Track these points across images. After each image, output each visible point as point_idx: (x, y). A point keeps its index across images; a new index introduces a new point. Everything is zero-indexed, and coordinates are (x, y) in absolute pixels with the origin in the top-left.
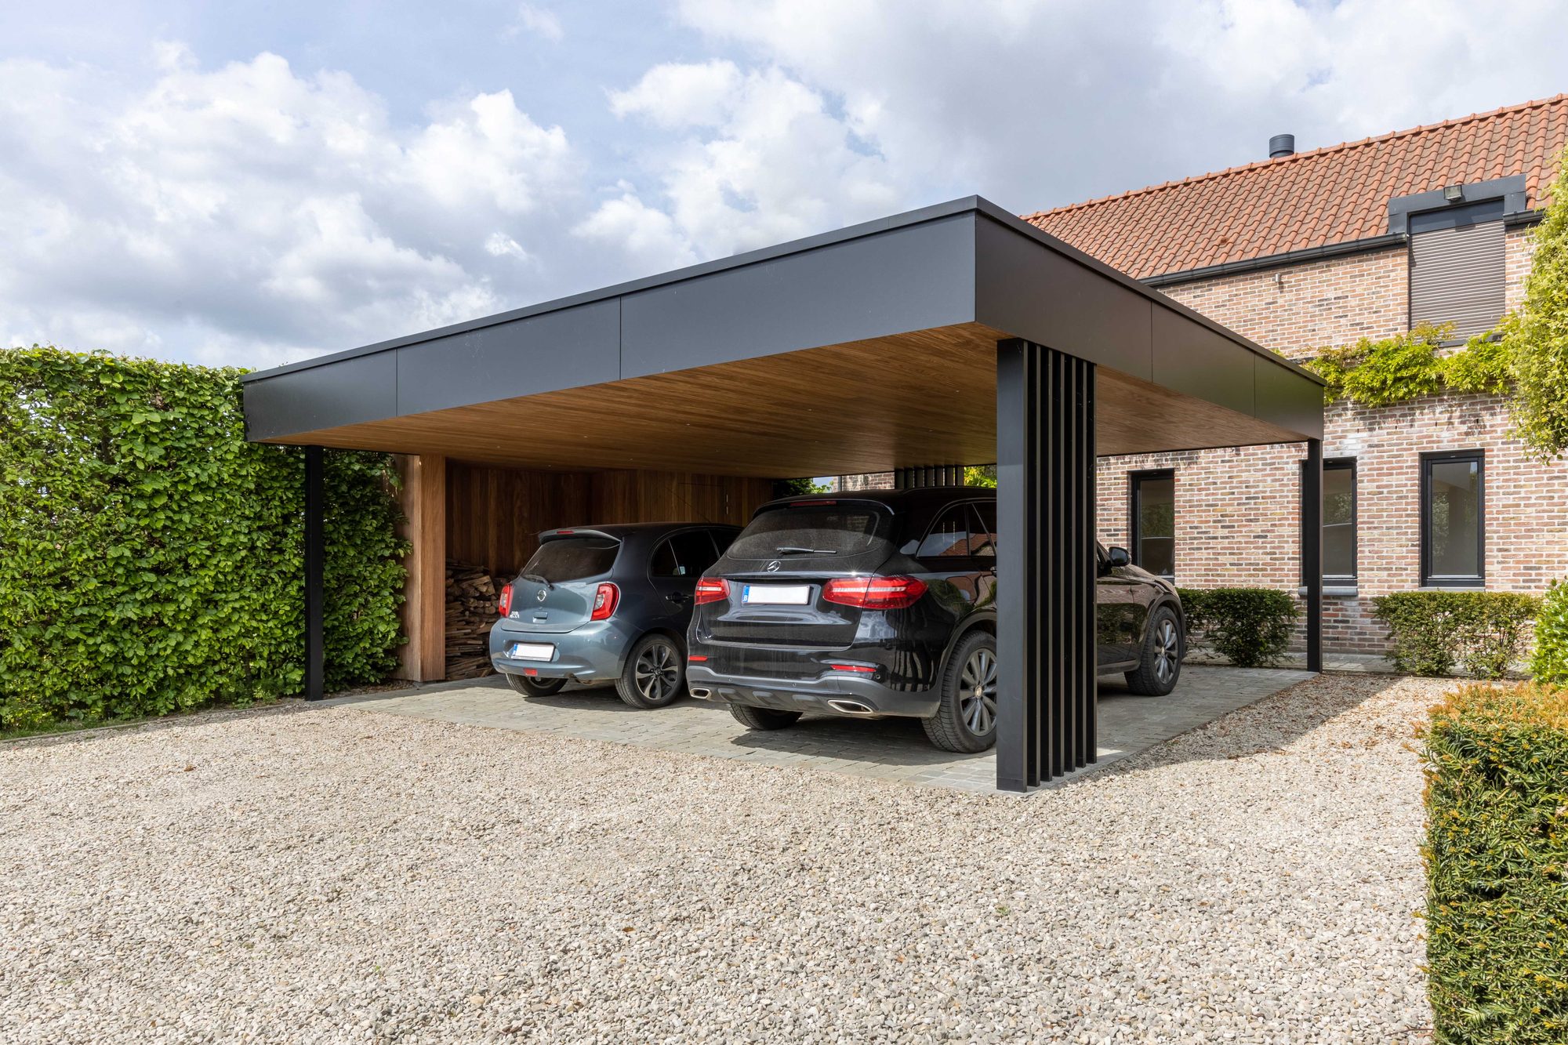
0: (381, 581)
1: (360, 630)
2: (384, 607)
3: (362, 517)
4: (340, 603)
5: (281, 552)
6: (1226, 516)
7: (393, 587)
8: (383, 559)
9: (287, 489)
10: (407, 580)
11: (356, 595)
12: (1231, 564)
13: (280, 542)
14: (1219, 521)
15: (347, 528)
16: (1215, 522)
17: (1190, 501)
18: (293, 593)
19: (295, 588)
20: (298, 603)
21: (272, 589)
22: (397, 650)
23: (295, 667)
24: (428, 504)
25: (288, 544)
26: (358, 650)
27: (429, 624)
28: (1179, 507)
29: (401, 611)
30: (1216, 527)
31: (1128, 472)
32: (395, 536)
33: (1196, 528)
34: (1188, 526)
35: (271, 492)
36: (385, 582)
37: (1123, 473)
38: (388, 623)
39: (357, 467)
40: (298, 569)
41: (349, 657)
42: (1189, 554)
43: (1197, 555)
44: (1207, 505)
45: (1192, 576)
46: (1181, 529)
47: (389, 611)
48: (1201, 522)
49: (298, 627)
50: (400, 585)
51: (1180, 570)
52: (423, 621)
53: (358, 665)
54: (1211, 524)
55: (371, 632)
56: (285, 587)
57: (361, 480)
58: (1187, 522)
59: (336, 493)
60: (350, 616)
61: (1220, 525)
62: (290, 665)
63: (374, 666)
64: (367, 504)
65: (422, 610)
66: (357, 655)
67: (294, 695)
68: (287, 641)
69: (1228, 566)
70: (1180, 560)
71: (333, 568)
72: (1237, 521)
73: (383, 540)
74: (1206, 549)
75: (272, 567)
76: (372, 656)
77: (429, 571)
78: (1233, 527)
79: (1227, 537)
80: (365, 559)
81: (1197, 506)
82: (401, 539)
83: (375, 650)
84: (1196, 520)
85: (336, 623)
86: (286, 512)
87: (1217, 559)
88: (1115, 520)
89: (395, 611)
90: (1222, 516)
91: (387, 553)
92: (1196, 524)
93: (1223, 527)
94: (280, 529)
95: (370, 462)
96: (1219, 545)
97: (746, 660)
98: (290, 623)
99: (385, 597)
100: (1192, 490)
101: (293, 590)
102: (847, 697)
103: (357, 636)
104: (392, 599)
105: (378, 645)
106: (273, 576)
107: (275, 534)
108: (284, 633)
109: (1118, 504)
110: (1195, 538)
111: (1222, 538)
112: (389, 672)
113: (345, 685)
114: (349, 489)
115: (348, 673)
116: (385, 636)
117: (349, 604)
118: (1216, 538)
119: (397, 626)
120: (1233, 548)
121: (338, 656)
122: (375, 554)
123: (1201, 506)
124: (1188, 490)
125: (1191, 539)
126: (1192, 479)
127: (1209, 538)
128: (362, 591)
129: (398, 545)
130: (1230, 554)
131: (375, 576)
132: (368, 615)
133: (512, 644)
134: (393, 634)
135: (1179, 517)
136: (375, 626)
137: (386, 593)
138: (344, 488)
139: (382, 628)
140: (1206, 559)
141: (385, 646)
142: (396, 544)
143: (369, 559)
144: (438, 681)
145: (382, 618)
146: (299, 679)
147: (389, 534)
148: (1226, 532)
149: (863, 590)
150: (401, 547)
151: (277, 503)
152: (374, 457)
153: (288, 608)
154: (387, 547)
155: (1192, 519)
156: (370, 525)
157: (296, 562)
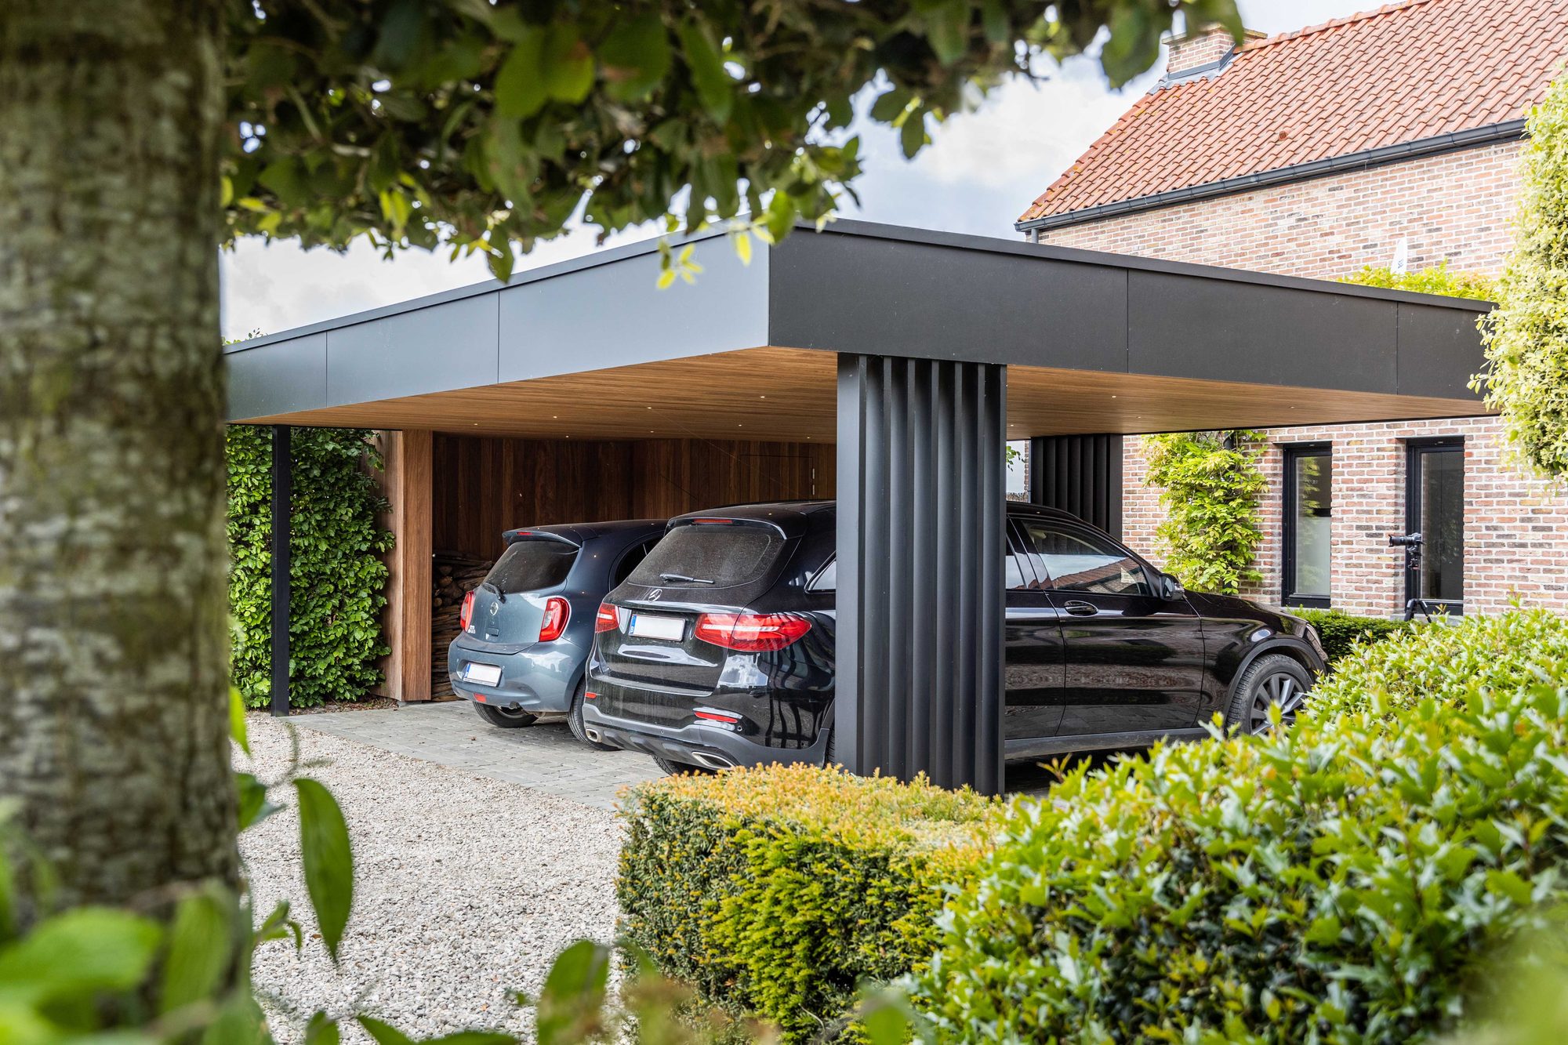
0: (358, 579)
1: (332, 637)
2: (360, 611)
3: (337, 505)
4: (312, 604)
5: (248, 545)
6: (1539, 511)
7: (372, 588)
8: (360, 554)
9: (253, 475)
10: (389, 581)
11: (330, 596)
12: (1547, 587)
13: (247, 535)
14: (1529, 520)
15: (319, 517)
16: (1523, 520)
17: (1487, 487)
18: (260, 593)
19: (263, 587)
20: (266, 604)
21: (239, 587)
22: (378, 662)
23: (263, 676)
24: (411, 489)
25: (255, 537)
26: (331, 660)
27: (412, 633)
28: (1470, 495)
29: (381, 616)
30: (1525, 529)
31: (1399, 440)
32: (374, 526)
33: (1495, 528)
34: (1483, 525)
35: (236, 479)
36: (363, 581)
37: (1390, 441)
38: (365, 630)
39: (330, 447)
40: (266, 565)
41: (321, 667)
42: (1484, 568)
43: (1496, 570)
44: (1511, 495)
45: (1488, 602)
46: (1473, 529)
47: (366, 616)
48: (1503, 520)
49: (266, 632)
50: (379, 585)
51: (1471, 594)
52: (404, 630)
53: (331, 678)
54: (1518, 523)
55: (345, 638)
56: (251, 585)
57: (336, 461)
58: (1482, 519)
59: (308, 477)
60: (324, 620)
61: (1530, 525)
62: (258, 674)
63: (351, 680)
64: (343, 489)
65: (405, 615)
66: (330, 666)
67: (261, 709)
68: (253, 647)
69: (1542, 590)
70: (1471, 577)
71: (303, 564)
72: (1555, 520)
73: (359, 532)
74: (1510, 561)
75: (238, 563)
76: (349, 667)
77: (413, 570)
78: (1550, 529)
79: (1541, 545)
80: (340, 554)
81: (1498, 495)
82: (381, 528)
83: (350, 661)
84: (1495, 516)
85: (306, 628)
86: (252, 500)
87: (1525, 578)
88: (1378, 512)
89: (373, 616)
90: (1533, 511)
91: (364, 547)
92: (1494, 523)
93: (1535, 529)
94: (246, 520)
95: (347, 439)
96: (1529, 556)
97: (624, 700)
98: (257, 626)
99: (363, 599)
100: (1490, 470)
101: (259, 589)
102: (710, 749)
103: (331, 642)
104: (370, 601)
105: (355, 656)
106: (238, 572)
107: (241, 526)
108: (250, 638)
109: (1382, 489)
110: (1493, 545)
111: (1534, 545)
112: (370, 687)
113: (319, 701)
114: (323, 474)
115: (321, 685)
116: (362, 644)
117: (323, 606)
118: (1523, 545)
119: (375, 634)
120: (1549, 562)
121: (309, 666)
122: (352, 548)
123: (1502, 495)
124: (1484, 470)
125: (1488, 545)
126: (1490, 454)
127: (1515, 545)
128: (336, 590)
129: (377, 538)
130: (1546, 571)
131: (352, 574)
132: (343, 619)
133: (465, 664)
134: (371, 643)
135: (1471, 511)
136: (350, 633)
137: (363, 594)
138: (316, 472)
139: (359, 635)
140: (1510, 577)
141: (362, 657)
142: (374, 536)
143: (344, 554)
144: (424, 702)
145: (357, 623)
146: (266, 691)
147: (367, 525)
148: (1539, 537)
149: (729, 628)
150: (382, 540)
151: (243, 491)
152: (353, 434)
153: (253, 610)
154: (365, 539)
155: (1489, 515)
156: (346, 513)
157: (264, 557)
